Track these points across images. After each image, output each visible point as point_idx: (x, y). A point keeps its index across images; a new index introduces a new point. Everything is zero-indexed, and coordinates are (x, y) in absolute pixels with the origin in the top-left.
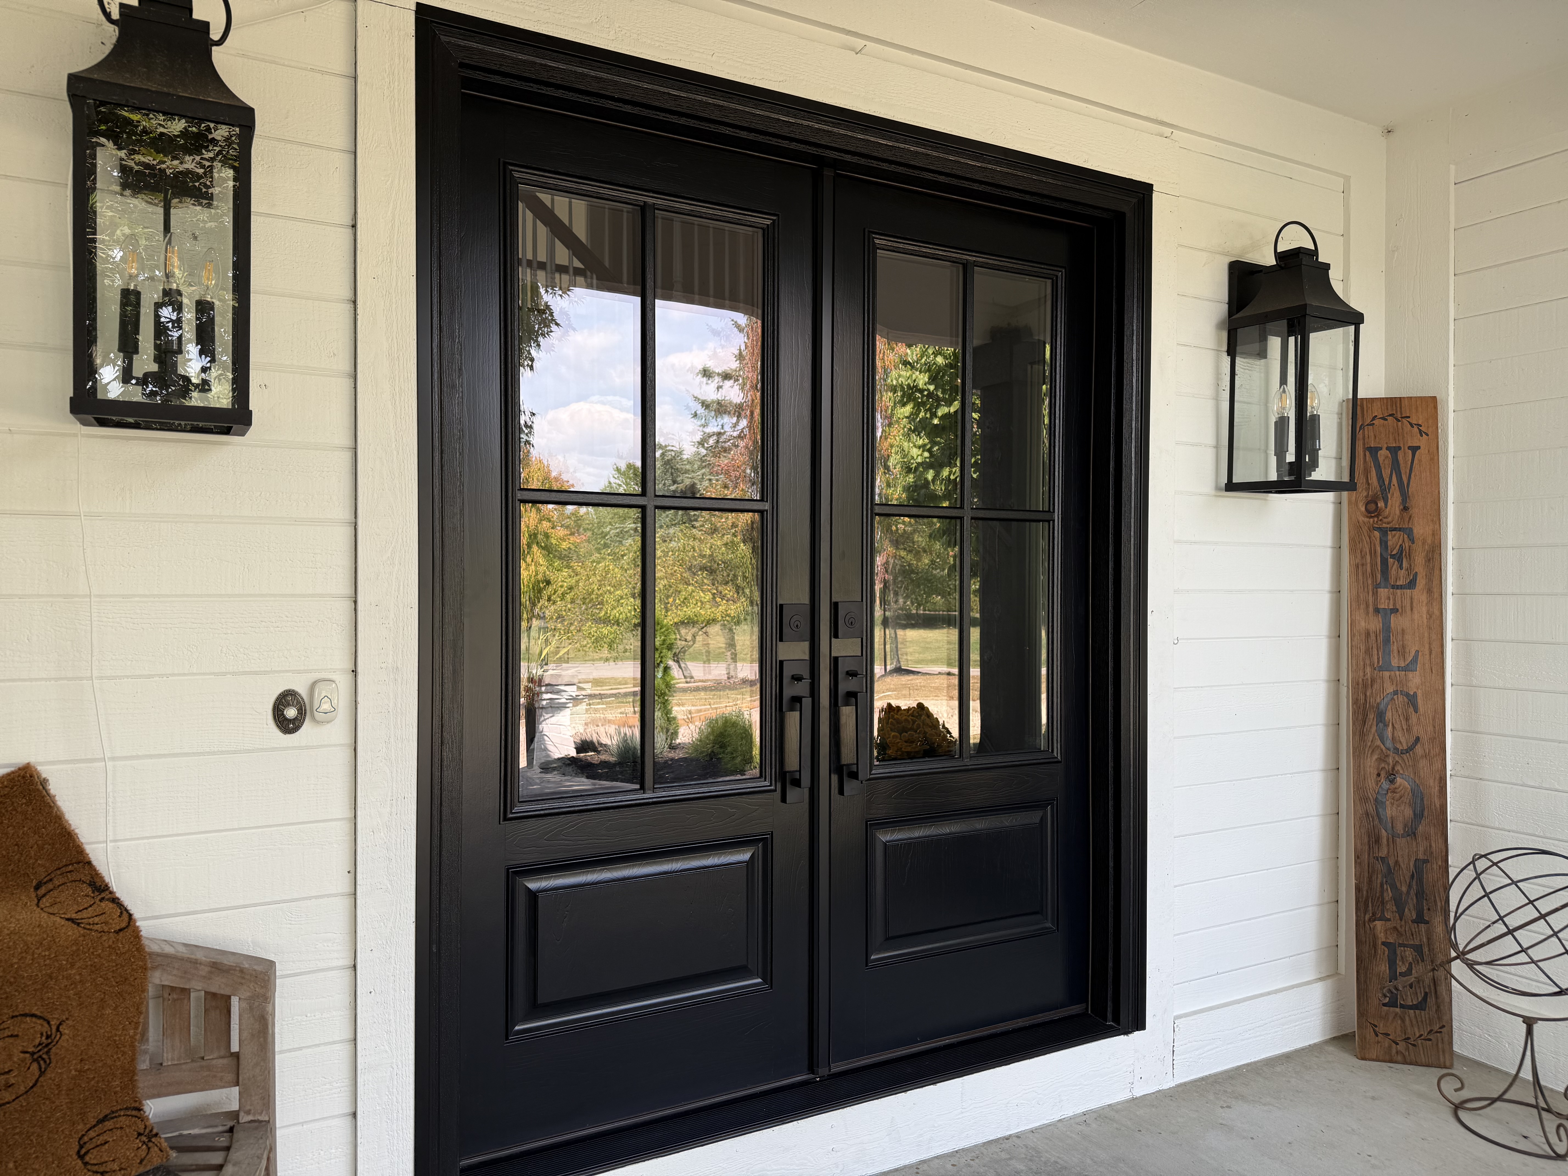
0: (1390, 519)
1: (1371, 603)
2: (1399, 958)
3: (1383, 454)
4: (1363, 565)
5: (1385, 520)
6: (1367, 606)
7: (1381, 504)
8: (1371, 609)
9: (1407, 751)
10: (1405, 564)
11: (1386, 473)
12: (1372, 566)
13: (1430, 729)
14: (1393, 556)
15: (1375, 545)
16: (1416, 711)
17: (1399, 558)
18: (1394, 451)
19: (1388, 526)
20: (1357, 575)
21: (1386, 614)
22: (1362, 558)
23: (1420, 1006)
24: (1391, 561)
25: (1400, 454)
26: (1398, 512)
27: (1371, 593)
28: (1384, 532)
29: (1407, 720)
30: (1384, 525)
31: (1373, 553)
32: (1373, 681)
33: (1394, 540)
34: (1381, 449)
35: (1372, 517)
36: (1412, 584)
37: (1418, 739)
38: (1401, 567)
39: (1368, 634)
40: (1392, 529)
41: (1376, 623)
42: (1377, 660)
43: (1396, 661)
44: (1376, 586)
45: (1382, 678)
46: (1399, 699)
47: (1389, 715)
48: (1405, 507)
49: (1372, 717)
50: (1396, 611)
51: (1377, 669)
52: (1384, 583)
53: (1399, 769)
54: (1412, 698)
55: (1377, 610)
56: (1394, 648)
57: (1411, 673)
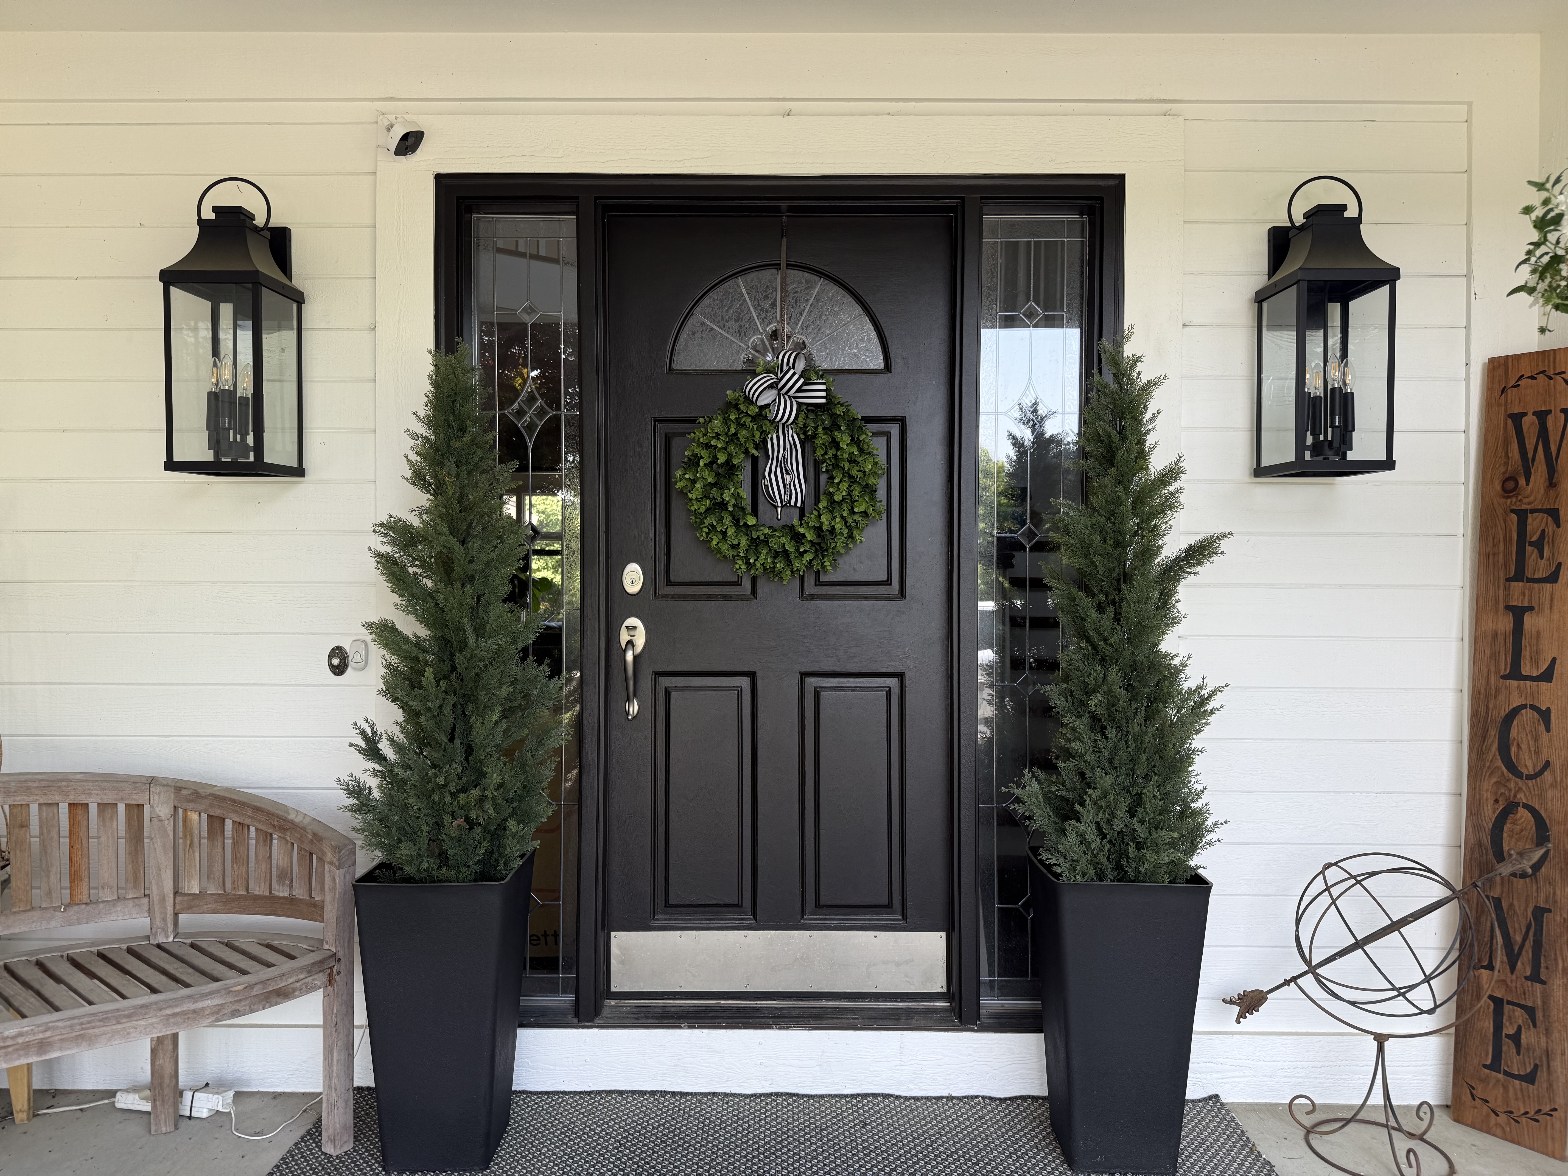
0: (1532, 498)
1: (1501, 599)
2: (1505, 1018)
3: (1529, 420)
4: (1494, 554)
5: (1526, 500)
6: (1497, 602)
7: (1522, 482)
8: (1501, 606)
9: (1530, 777)
10: (1546, 552)
11: (1530, 444)
12: (1505, 556)
13: (1564, 753)
14: (1531, 544)
15: (1510, 530)
16: (1548, 730)
17: (1539, 545)
18: (1542, 416)
19: (1529, 507)
20: (1487, 566)
21: (1518, 613)
22: (1494, 545)
23: (1530, 1078)
24: (1529, 549)
25: (1550, 420)
26: (1542, 491)
27: (1502, 587)
28: (1522, 515)
29: (1536, 740)
30: (1524, 507)
31: (1507, 540)
32: (1498, 691)
33: (1535, 523)
34: (1525, 414)
35: (1509, 497)
36: (1553, 578)
37: (1547, 764)
38: (1542, 557)
39: (1495, 635)
40: (1533, 511)
41: (1505, 623)
42: (1504, 667)
43: (1527, 669)
44: (1508, 580)
45: (1508, 688)
46: (1527, 715)
47: (1514, 733)
48: (1552, 483)
49: (1493, 733)
50: (1531, 609)
51: (1504, 677)
52: (1519, 576)
53: (1522, 797)
54: (1545, 716)
55: (1508, 608)
56: (1526, 653)
57: (1544, 686)
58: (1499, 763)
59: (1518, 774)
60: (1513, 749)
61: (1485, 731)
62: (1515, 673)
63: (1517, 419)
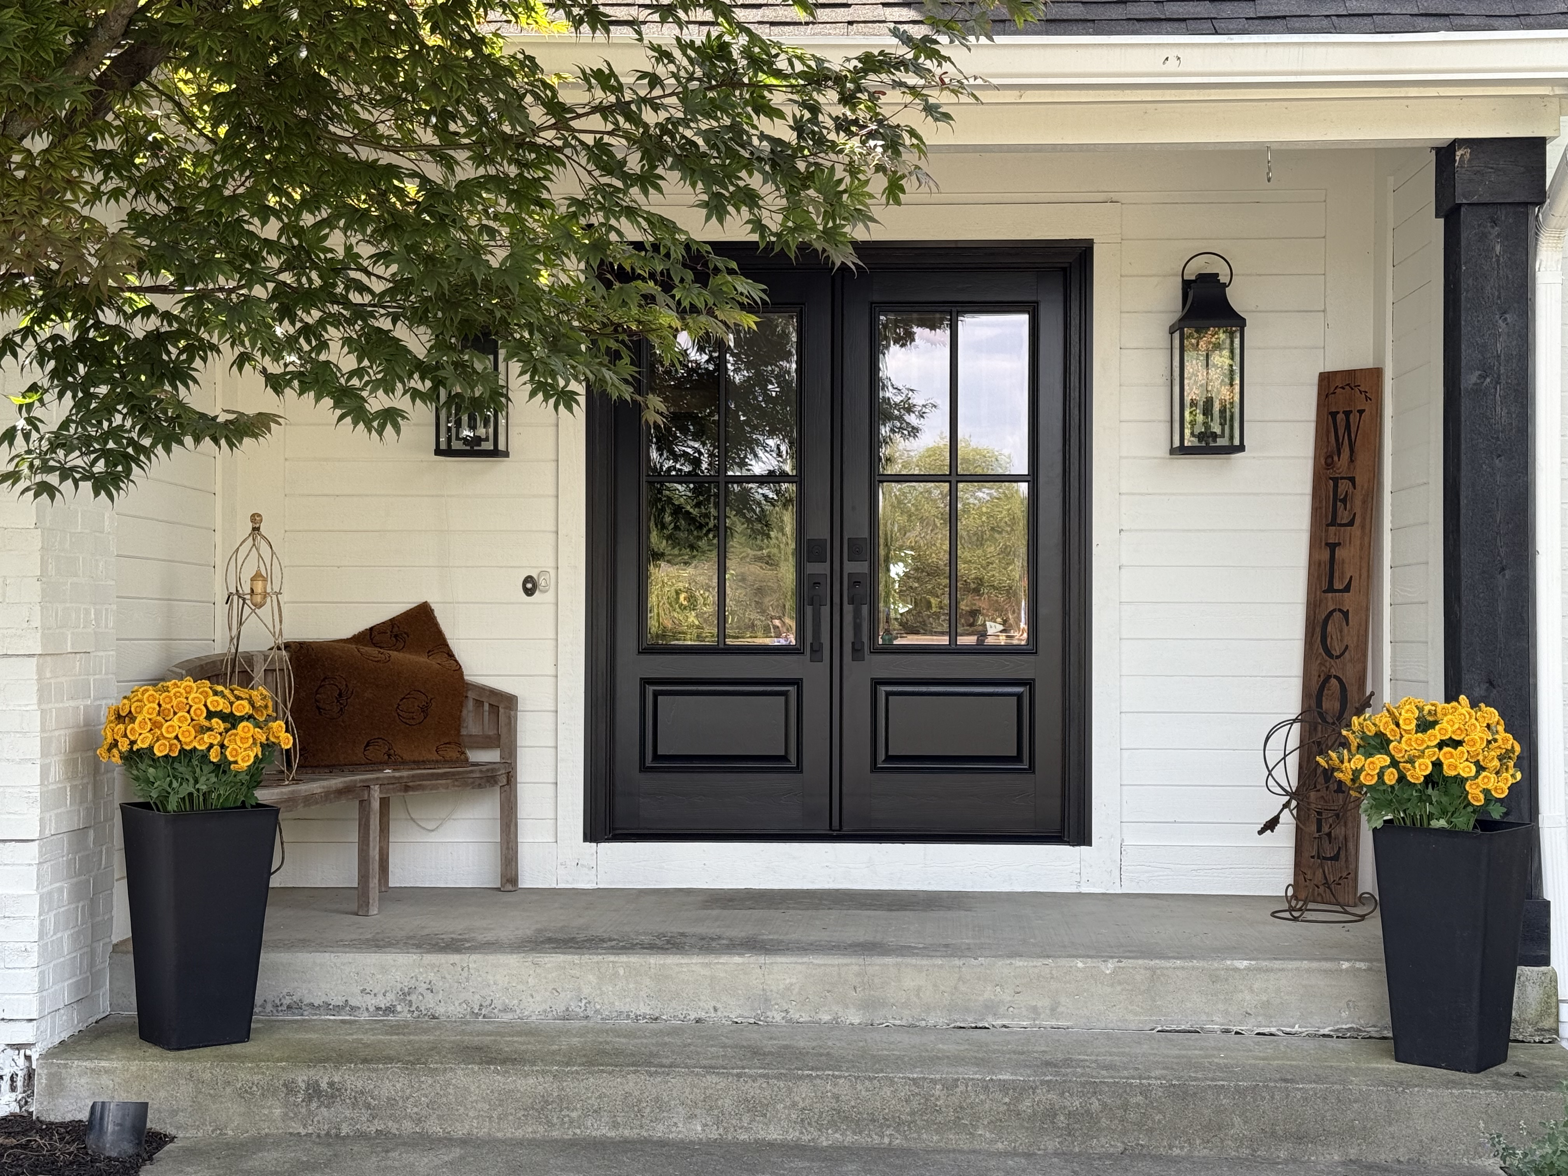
0: (1341, 470)
1: (1324, 538)
2: (1323, 821)
3: (1341, 417)
5: (1338, 471)
6: (1322, 541)
7: (1336, 458)
8: (1324, 543)
9: (1338, 657)
10: (1348, 506)
11: (1341, 432)
12: (1326, 508)
13: (1355, 639)
14: (1341, 501)
15: (1329, 491)
16: (1347, 624)
17: (1344, 501)
18: (1347, 414)
19: (1339, 475)
20: (1316, 515)
21: (1332, 547)
22: (1321, 503)
23: (1336, 858)
24: (1339, 503)
25: (1352, 416)
26: (1347, 465)
27: (1324, 530)
28: (1336, 481)
29: (1341, 631)
30: (1337, 475)
31: (1328, 498)
32: (1321, 601)
33: (1343, 486)
34: (1338, 413)
35: (1329, 469)
36: (1351, 523)
37: (1347, 647)
38: (1346, 510)
39: (1320, 564)
40: (1342, 478)
41: (1326, 555)
42: (1325, 586)
43: (1337, 585)
44: (1328, 525)
45: (1326, 599)
46: (1337, 615)
47: (1329, 628)
48: (1352, 460)
49: (1318, 630)
50: (1339, 544)
51: (1324, 592)
52: (1333, 523)
53: (1333, 672)
54: (1346, 614)
55: (1327, 544)
56: (1336, 575)
57: (1346, 594)
58: (1321, 651)
59: (1331, 656)
60: (1329, 640)
61: (1314, 629)
62: (1331, 589)
63: (1334, 415)
